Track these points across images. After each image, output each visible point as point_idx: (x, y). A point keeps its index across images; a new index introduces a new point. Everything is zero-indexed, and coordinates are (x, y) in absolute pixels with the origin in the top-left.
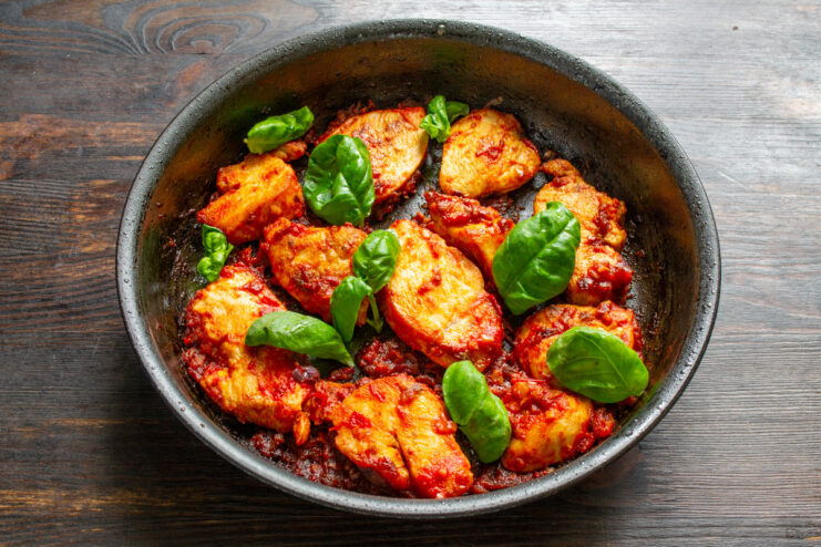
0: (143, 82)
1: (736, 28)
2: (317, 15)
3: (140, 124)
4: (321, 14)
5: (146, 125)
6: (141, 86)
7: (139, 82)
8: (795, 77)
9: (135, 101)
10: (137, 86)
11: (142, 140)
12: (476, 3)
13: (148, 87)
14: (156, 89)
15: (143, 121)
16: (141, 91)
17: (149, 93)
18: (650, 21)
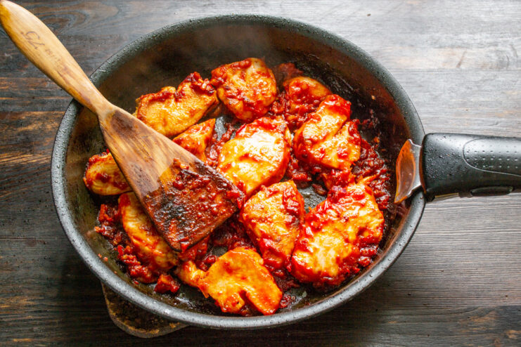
0: (10, 53)
1: (369, 15)
2: (117, 11)
3: (6, 78)
4: (120, 10)
5: (9, 78)
6: (9, 55)
7: (7, 53)
8: (402, 44)
9: (4, 64)
10: (6, 55)
11: (7, 87)
12: (214, 2)
13: (13, 56)
14: (17, 57)
15: (8, 76)
16: (8, 58)
17: (13, 59)
18: (318, 11)
